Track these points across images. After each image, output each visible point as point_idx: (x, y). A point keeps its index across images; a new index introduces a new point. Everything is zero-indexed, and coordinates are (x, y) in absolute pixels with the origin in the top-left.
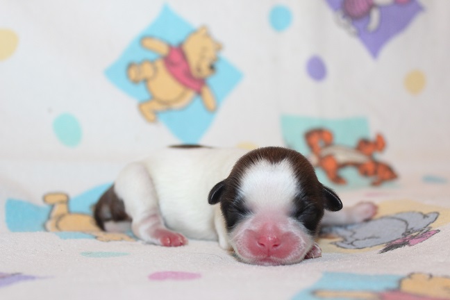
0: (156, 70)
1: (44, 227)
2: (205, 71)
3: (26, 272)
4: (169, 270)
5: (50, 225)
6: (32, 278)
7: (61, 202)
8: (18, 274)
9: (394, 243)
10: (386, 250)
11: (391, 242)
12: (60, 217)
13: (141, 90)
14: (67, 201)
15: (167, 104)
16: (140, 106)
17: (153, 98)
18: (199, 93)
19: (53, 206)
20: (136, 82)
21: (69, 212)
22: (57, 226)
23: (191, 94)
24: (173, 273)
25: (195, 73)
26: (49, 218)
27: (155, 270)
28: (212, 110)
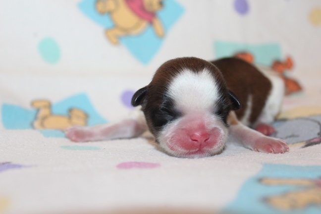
0: (117, 5)
1: (32, 126)
2: (155, 6)
3: (15, 162)
4: (133, 161)
5: (37, 124)
6: (19, 166)
7: (45, 107)
8: (8, 163)
9: (312, 141)
10: (307, 146)
11: (310, 140)
12: (44, 118)
13: (106, 20)
14: (49, 106)
15: (126, 32)
16: (107, 32)
17: (115, 26)
18: (151, 22)
19: (38, 110)
20: (102, 13)
21: (51, 114)
22: (42, 125)
23: (144, 24)
24: (136, 163)
25: (147, 7)
26: (36, 118)
27: (122, 161)
28: (161, 36)
